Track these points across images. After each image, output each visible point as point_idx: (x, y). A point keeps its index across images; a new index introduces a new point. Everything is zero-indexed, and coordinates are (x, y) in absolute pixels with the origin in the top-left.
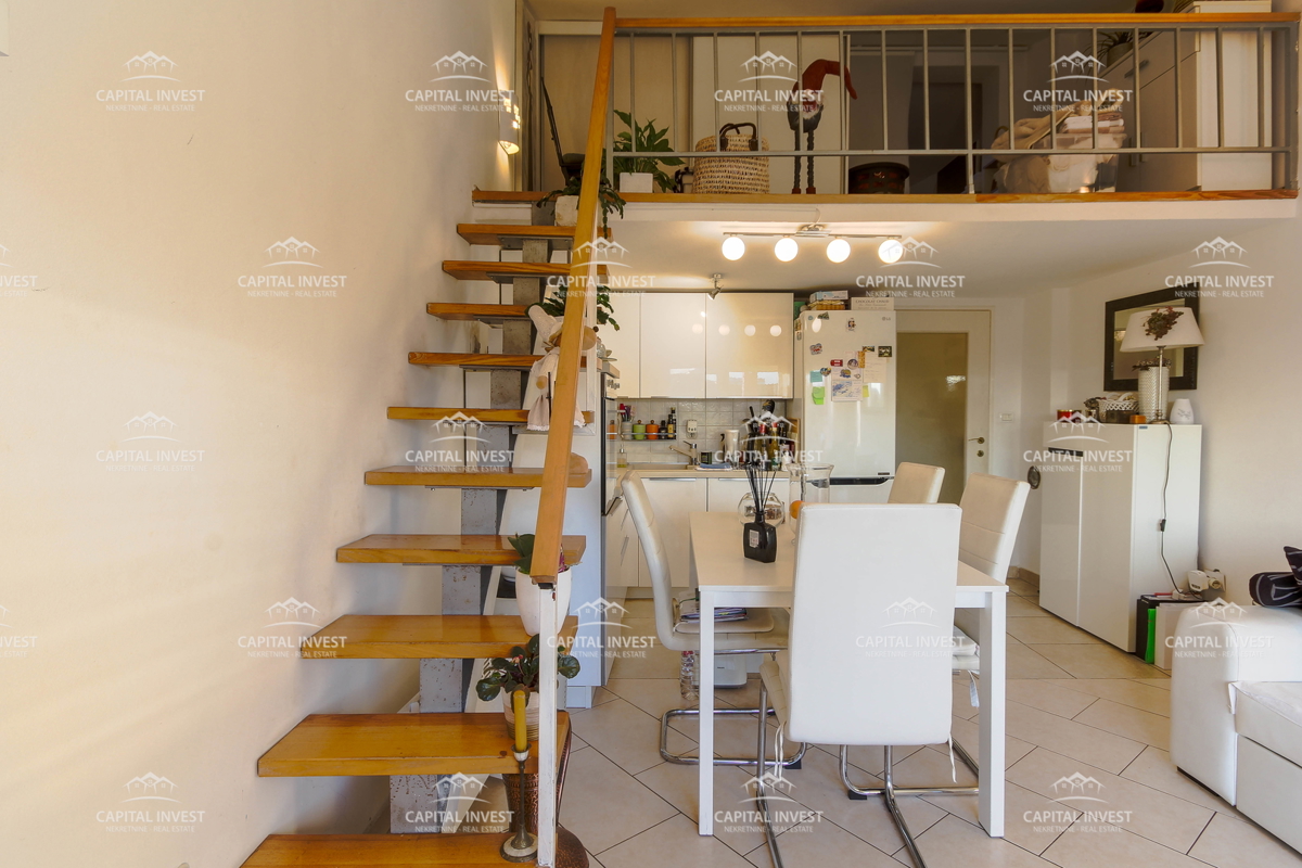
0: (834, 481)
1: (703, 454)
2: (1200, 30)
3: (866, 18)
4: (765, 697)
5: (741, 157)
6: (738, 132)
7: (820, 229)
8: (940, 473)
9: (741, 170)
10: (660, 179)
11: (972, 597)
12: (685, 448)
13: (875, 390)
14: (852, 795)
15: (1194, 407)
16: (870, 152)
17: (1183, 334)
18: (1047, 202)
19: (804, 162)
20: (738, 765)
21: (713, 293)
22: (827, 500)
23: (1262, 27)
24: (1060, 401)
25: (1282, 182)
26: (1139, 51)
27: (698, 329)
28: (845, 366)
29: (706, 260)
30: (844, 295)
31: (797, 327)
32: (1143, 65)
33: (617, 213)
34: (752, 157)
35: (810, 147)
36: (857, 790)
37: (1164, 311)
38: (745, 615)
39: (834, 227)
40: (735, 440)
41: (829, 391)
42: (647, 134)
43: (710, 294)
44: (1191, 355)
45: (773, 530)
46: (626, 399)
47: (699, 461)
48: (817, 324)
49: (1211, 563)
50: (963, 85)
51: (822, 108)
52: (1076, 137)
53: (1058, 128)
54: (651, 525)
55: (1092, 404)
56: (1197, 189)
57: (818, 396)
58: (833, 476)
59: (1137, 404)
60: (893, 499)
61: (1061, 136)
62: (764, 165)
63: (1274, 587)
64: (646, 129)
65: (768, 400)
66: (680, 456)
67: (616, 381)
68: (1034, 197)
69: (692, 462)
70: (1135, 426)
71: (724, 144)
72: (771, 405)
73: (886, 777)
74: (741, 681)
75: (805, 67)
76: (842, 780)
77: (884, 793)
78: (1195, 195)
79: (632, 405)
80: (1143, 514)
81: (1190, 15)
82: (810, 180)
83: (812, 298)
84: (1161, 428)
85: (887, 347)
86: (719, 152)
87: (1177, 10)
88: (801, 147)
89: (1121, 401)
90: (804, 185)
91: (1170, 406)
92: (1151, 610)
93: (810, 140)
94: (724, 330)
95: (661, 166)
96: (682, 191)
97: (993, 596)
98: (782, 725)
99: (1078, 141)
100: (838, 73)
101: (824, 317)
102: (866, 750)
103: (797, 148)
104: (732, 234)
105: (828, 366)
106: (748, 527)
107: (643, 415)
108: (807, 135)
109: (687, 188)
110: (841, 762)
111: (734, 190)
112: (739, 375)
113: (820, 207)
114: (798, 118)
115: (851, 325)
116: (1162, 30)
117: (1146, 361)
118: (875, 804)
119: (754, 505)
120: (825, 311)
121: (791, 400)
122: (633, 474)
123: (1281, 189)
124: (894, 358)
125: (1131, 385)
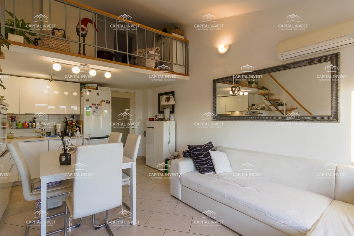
0: (91, 138)
1: (47, 132)
2: (173, 39)
3: (100, 11)
4: (67, 208)
5: (60, 39)
6: (59, 31)
7: (87, 66)
8: (121, 134)
9: (60, 43)
10: (27, 39)
11: (127, 166)
12: (40, 131)
13: (106, 113)
14: (96, 228)
15: (174, 117)
16: (102, 47)
17: (172, 102)
18: (146, 69)
19: (82, 46)
20: (58, 233)
21: (51, 80)
22: (89, 144)
23: (183, 42)
24: (150, 116)
25: (187, 73)
26: (163, 40)
27: (46, 91)
28: (96, 106)
29: (47, 69)
30: (96, 85)
31: (81, 93)
32: (164, 43)
33: (6, 47)
34: (64, 40)
35: (84, 42)
36: (97, 226)
37: (168, 97)
38: (60, 183)
39: (91, 66)
40: (60, 127)
41: (91, 113)
42: (21, 22)
43: (50, 80)
44: (173, 106)
45: (70, 155)
46: (14, 114)
47: (46, 135)
48: (88, 93)
49: (178, 150)
50: (126, 36)
51: (87, 31)
52: (151, 55)
53: (147, 53)
54: (21, 158)
55: (156, 116)
56: (173, 71)
57: (88, 114)
58: (91, 137)
59: (164, 116)
60: (109, 142)
61: (148, 54)
62: (68, 43)
63: (186, 153)
64: (21, 21)
65: (72, 115)
66: (38, 133)
67: (7, 108)
68: (142, 67)
69: (43, 135)
70: (164, 121)
71: (53, 33)
72: (73, 116)
73: (106, 220)
74: (60, 204)
75: (81, 19)
76: (93, 225)
77: (106, 224)
78: (173, 73)
79: (17, 116)
80: (166, 140)
81: (171, 35)
82: (84, 51)
83: (86, 85)
84: (168, 122)
85: (108, 101)
86: (51, 36)
87: (169, 34)
88: (81, 41)
89: (161, 116)
90: (82, 52)
91: (170, 117)
92: (167, 162)
93: (84, 40)
94: (57, 92)
95: (27, 35)
96: (37, 45)
97: (132, 165)
98: (71, 215)
99: (152, 57)
100: (92, 23)
101: (90, 91)
102: (101, 214)
103: (79, 41)
104: (56, 62)
105: (92, 105)
106: (61, 155)
107: (22, 120)
108: (83, 38)
109: (39, 45)
110: (93, 220)
111: (57, 49)
112: (65, 107)
113: (87, 59)
114: (79, 33)
115: (98, 94)
116: (167, 37)
117: (165, 107)
118: (103, 228)
119: (63, 148)
120: (90, 89)
121: (80, 115)
122: (13, 141)
123: (187, 74)
124: (110, 104)
125: (163, 112)
